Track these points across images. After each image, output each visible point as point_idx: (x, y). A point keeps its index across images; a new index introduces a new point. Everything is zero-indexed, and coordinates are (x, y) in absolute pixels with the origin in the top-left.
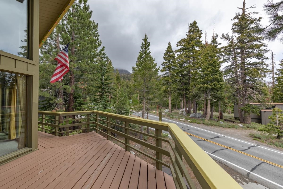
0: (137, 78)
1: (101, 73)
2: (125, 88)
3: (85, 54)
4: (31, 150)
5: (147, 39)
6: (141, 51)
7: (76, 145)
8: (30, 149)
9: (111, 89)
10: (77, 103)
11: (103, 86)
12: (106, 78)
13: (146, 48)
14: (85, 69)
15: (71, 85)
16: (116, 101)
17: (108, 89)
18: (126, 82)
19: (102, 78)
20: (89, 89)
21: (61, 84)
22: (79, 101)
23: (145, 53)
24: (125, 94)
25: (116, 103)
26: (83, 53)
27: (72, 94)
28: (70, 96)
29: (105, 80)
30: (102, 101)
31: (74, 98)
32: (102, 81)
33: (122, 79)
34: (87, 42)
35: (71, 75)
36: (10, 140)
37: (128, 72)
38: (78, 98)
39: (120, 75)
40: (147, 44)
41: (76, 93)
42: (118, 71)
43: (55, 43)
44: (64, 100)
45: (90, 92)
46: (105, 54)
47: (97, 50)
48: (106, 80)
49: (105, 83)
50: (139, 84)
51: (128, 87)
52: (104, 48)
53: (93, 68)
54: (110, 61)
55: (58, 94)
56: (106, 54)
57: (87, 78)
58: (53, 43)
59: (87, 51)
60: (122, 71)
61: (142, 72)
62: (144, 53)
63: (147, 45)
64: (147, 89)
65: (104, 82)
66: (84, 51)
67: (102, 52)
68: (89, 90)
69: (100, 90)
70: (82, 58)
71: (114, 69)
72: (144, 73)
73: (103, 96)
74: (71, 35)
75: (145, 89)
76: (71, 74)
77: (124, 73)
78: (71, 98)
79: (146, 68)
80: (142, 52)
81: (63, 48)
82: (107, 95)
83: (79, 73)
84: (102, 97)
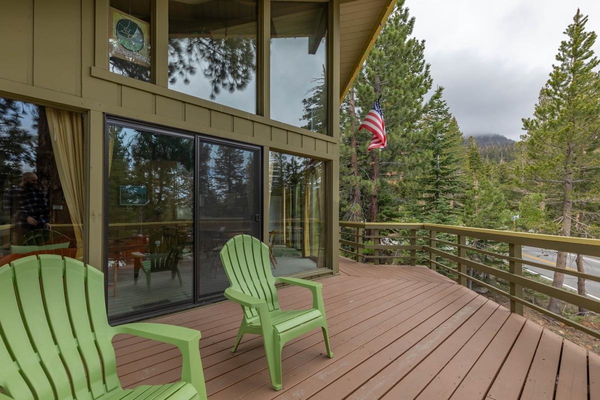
0: (541, 147)
1: (433, 148)
2: (496, 183)
3: (399, 115)
4: (332, 273)
5: (584, 24)
6: (555, 68)
7: (394, 280)
8: (330, 271)
9: (456, 183)
10: (384, 213)
11: (437, 177)
12: (445, 158)
13: (576, 54)
14: (399, 145)
15: (374, 180)
16: (471, 210)
17: (451, 183)
18: (497, 167)
19: (437, 159)
20: (403, 188)
21: (358, 178)
22: (387, 211)
23: (573, 71)
24: (496, 197)
25: (473, 216)
26: (396, 112)
27: (375, 196)
28: (371, 201)
29: (442, 164)
30: (435, 211)
31: (378, 203)
32: (435, 167)
33: (487, 160)
34: (403, 89)
35: (373, 161)
36: (304, 257)
37: (505, 139)
38: (385, 203)
39: (479, 150)
40: (584, 39)
41: (381, 195)
42: (474, 140)
43: (347, 106)
44: (363, 207)
45: (406, 193)
46: (443, 103)
47: (422, 100)
48: (446, 163)
49: (441, 171)
50: (547, 164)
51: (506, 180)
52: (441, 89)
53: (415, 140)
54: (454, 119)
55: (351, 197)
56: (445, 104)
57: (403, 164)
58: (344, 108)
59: (403, 106)
60: (484, 140)
61: (561, 129)
62: (567, 71)
63: (583, 43)
64: (581, 178)
65: (441, 168)
66: (397, 109)
67: (436, 101)
68: (403, 190)
69: (430, 187)
70: (393, 123)
71: (463, 138)
72: (567, 130)
73: (437, 201)
74: (373, 83)
75: (572, 176)
76: (373, 159)
77: (491, 145)
78: (373, 205)
79: (575, 114)
80: (560, 71)
81: (359, 112)
82: (446, 199)
83: (388, 154)
84: (435, 202)
